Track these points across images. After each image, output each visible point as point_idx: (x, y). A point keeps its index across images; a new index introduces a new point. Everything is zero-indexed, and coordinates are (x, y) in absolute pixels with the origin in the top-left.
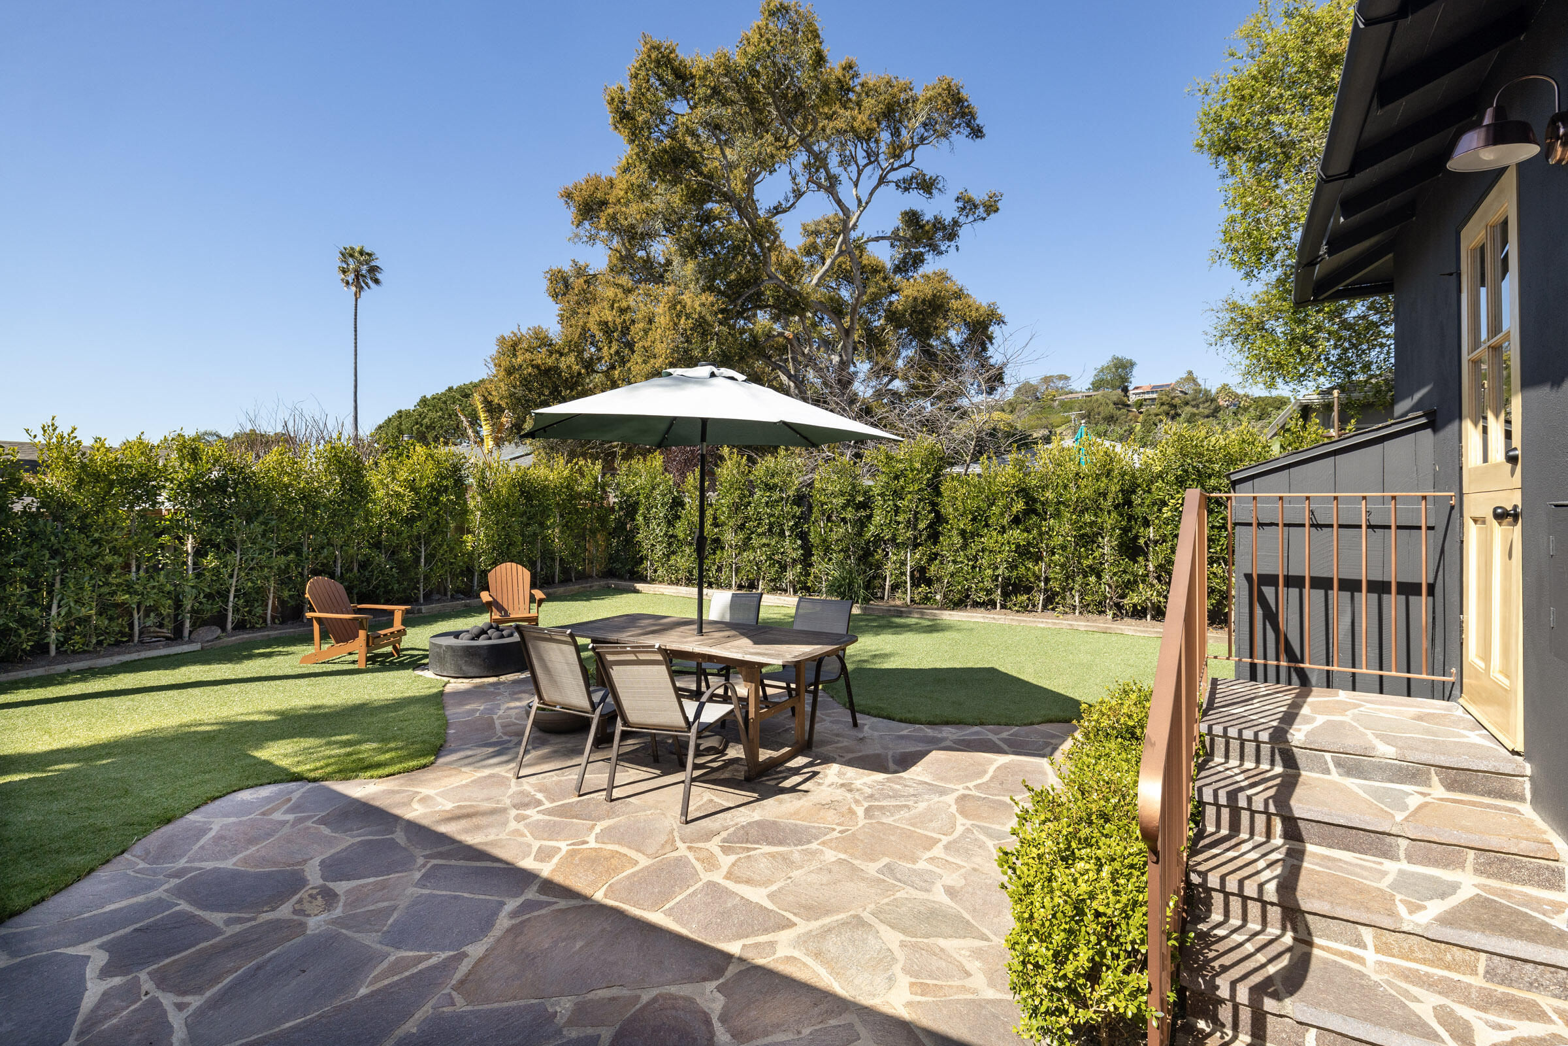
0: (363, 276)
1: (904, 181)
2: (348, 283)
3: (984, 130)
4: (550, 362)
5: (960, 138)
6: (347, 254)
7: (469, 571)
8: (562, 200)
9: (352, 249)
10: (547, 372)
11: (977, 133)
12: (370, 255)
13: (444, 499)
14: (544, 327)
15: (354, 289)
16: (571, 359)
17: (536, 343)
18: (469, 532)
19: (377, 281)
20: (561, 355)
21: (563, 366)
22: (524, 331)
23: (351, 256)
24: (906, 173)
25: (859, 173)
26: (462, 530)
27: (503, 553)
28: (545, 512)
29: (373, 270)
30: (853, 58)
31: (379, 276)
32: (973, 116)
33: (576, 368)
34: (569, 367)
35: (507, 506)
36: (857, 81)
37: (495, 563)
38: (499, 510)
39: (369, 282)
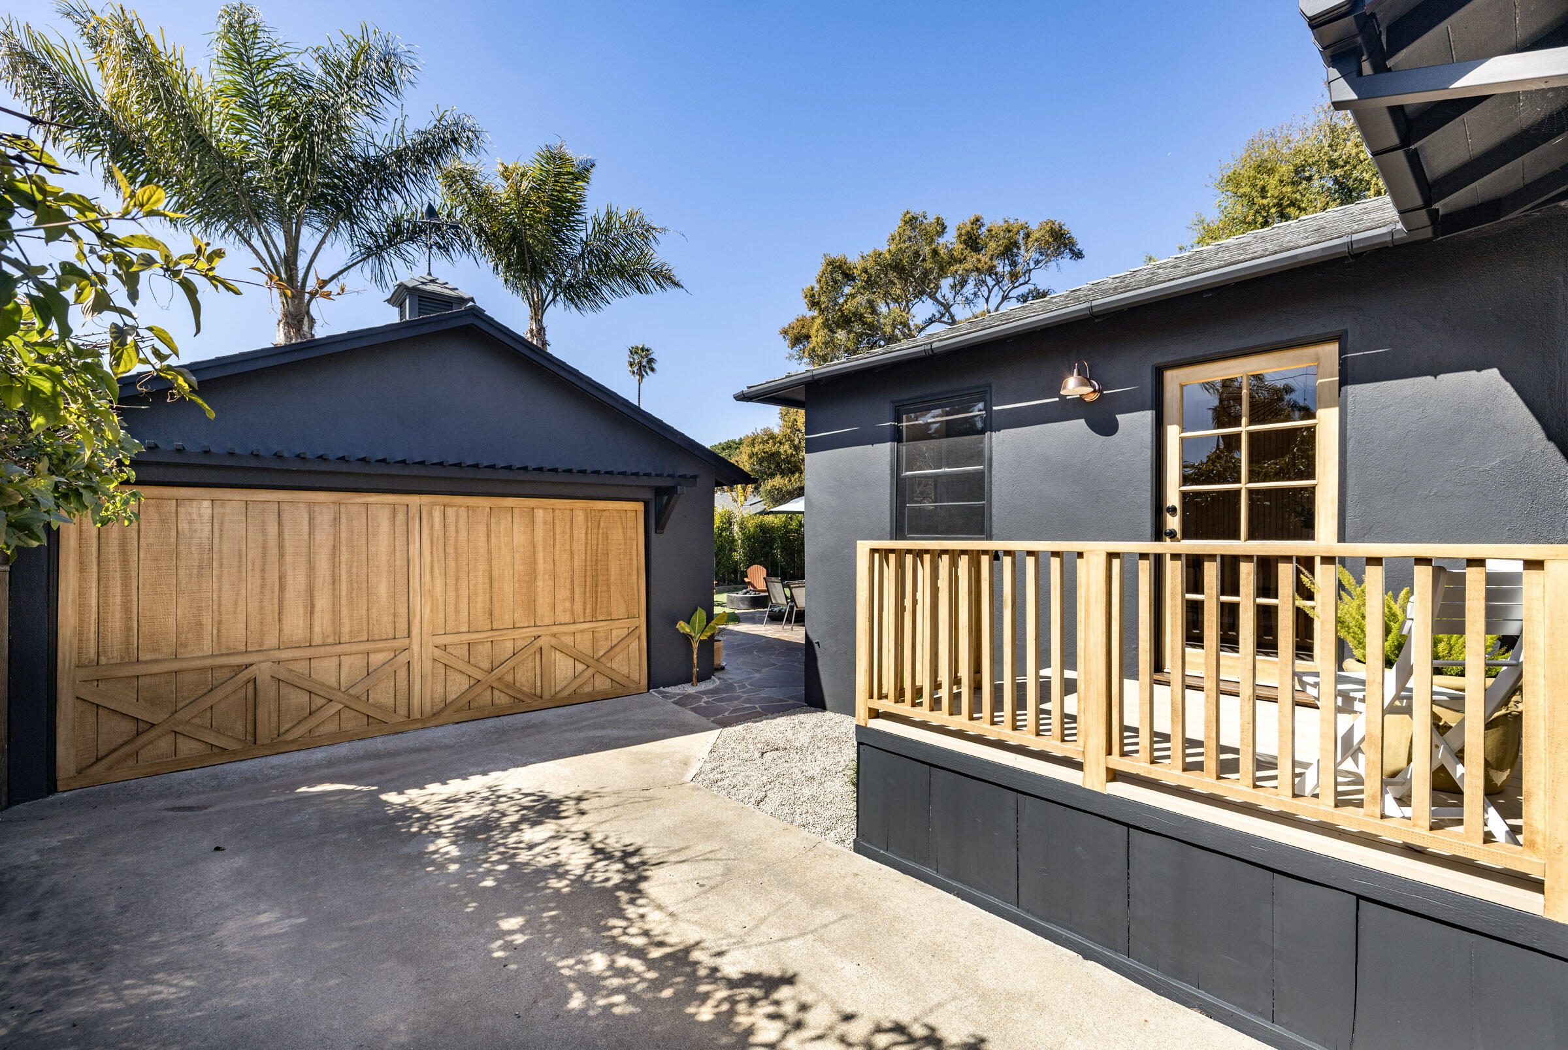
0: (645, 367)
1: (1023, 295)
2: (634, 372)
3: (1084, 252)
4: (774, 449)
5: (1066, 261)
6: (634, 351)
7: (735, 571)
8: (781, 336)
9: (637, 348)
10: (774, 455)
11: (1078, 255)
12: (648, 350)
13: (724, 534)
14: (771, 427)
15: (638, 377)
16: (786, 447)
17: (766, 438)
18: (735, 551)
19: (653, 370)
20: (781, 443)
21: (782, 451)
22: (759, 431)
23: (636, 353)
24: (1024, 289)
25: (990, 292)
26: (732, 550)
27: (752, 560)
28: (773, 540)
29: (651, 361)
30: (978, 214)
31: (654, 366)
32: (1073, 244)
33: (790, 451)
34: (786, 451)
35: (753, 537)
36: (984, 229)
37: (748, 567)
38: (750, 540)
39: (648, 370)
